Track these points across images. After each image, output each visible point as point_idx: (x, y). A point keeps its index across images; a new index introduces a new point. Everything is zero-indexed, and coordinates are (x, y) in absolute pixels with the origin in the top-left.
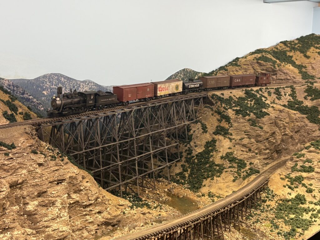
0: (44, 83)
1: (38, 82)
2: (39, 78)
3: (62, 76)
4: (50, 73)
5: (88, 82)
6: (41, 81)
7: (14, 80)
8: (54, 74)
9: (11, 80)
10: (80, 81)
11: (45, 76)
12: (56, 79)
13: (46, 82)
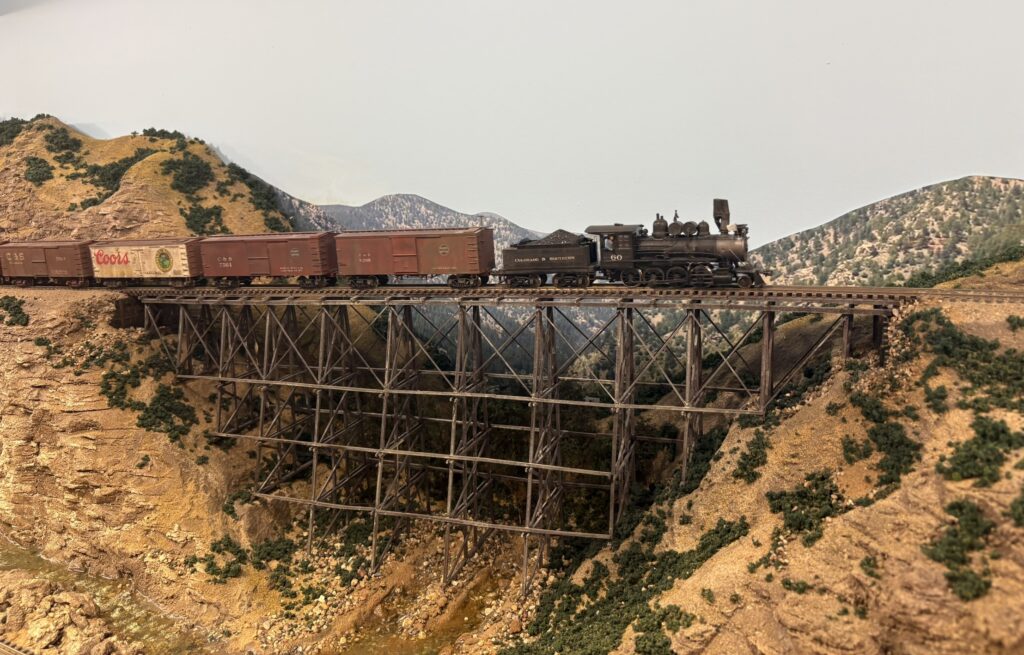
0: (381, 216)
1: (370, 214)
2: (372, 204)
3: (422, 201)
4: (394, 193)
5: (488, 219)
6: (377, 212)
7: (327, 207)
8: (403, 196)
9: (322, 207)
10: (466, 215)
11: (383, 201)
12: (408, 208)
13: (387, 214)
